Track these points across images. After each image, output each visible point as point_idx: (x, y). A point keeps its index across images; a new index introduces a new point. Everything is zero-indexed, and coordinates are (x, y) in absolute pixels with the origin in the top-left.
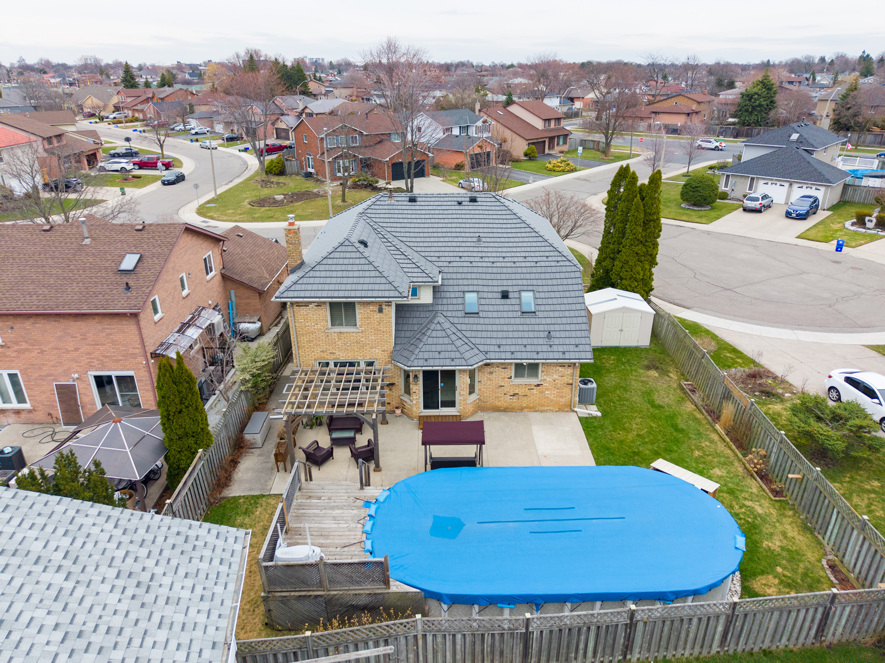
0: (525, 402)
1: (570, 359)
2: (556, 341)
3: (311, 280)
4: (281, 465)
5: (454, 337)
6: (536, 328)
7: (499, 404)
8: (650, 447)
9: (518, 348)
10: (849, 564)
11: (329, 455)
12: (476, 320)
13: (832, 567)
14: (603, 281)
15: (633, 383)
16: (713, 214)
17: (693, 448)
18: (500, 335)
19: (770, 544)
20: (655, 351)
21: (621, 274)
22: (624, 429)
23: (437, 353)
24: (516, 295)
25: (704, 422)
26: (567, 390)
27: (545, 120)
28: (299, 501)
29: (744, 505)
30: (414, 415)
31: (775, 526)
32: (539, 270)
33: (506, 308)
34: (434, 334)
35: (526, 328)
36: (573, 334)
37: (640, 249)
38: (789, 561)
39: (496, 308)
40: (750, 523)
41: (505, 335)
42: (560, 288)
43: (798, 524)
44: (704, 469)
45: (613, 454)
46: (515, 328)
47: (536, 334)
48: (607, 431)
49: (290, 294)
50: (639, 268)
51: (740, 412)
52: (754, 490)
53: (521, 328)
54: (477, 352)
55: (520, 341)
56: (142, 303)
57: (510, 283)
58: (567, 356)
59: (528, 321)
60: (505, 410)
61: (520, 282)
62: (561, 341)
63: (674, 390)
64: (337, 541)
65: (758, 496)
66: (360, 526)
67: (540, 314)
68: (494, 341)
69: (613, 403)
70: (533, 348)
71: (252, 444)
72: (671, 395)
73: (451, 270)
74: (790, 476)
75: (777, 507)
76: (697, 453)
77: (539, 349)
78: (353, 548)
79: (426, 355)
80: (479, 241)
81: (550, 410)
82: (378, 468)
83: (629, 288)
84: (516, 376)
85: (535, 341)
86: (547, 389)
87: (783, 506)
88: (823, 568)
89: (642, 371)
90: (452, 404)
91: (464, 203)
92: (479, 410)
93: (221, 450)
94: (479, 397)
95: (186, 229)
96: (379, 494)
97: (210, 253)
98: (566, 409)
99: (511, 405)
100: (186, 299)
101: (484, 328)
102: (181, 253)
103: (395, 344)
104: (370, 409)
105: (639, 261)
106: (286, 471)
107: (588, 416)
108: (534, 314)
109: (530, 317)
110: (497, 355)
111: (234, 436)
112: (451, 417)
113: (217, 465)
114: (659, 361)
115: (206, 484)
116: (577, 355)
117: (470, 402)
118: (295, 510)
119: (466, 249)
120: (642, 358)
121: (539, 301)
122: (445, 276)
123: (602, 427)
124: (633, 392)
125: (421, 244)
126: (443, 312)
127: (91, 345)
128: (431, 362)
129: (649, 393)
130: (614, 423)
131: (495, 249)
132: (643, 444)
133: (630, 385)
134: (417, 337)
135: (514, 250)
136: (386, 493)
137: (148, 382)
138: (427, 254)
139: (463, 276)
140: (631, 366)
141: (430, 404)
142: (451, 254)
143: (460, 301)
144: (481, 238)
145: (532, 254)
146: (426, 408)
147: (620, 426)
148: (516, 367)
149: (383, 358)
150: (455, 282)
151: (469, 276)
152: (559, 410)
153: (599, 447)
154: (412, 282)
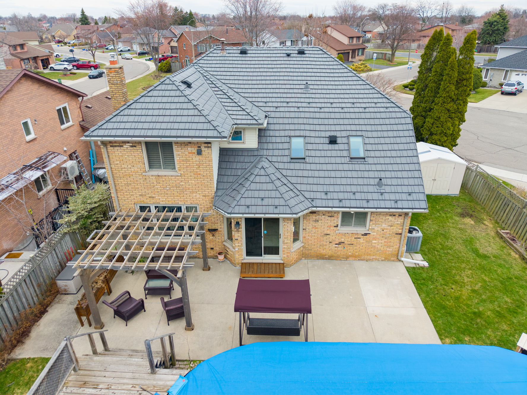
0: (350, 251)
1: (402, 209)
2: (388, 189)
3: (125, 119)
4: (84, 318)
5: (278, 183)
6: (366, 174)
7: (323, 252)
8: (490, 306)
9: (346, 196)
11: (140, 307)
12: (302, 166)
15: (452, 230)
16: (478, 96)
18: (327, 181)
20: (464, 199)
21: (432, 130)
22: (456, 282)
23: (260, 199)
24: (345, 140)
26: (396, 239)
27: (350, 38)
28: (69, 390)
30: (237, 261)
32: (368, 115)
33: (334, 153)
34: (258, 179)
35: (355, 174)
36: (406, 182)
37: (451, 106)
39: (323, 153)
41: (332, 181)
42: (391, 134)
46: (343, 174)
47: (366, 181)
48: (438, 284)
49: (101, 133)
50: (449, 124)
54: (303, 199)
55: (348, 188)
57: (338, 128)
58: (400, 204)
59: (357, 167)
60: (330, 258)
61: (348, 128)
62: (393, 189)
63: (494, 238)
67: (370, 160)
68: (320, 188)
69: (437, 251)
70: (363, 196)
71: (65, 290)
72: (492, 244)
73: (278, 115)
77: (369, 196)
79: (248, 202)
80: (307, 88)
81: (376, 259)
82: (189, 326)
83: (438, 142)
84: (341, 225)
85: (365, 189)
86: (375, 239)
89: (457, 219)
90: (274, 250)
91: (292, 55)
92: (303, 257)
93: (24, 300)
94: (303, 244)
95: (25, 76)
96: (173, 383)
97: (66, 105)
98: (392, 259)
99: (336, 253)
100: (31, 143)
101: (310, 173)
102: (23, 99)
103: (217, 189)
104: (176, 265)
105: (449, 118)
106: (90, 325)
107: (414, 266)
108: (363, 160)
109: (359, 163)
110: (324, 203)
111: (47, 282)
112: (274, 265)
113: (15, 318)
114: (471, 209)
116: (410, 204)
117: (294, 250)
119: (293, 95)
120: (454, 206)
121: (369, 147)
122: (271, 121)
123: (431, 279)
124: (454, 239)
125: (249, 91)
126: (268, 157)
128: (253, 209)
129: (470, 242)
130: (443, 275)
131: (322, 96)
132: (481, 301)
133: (449, 232)
134: (240, 182)
135: (342, 96)
136: (184, 382)
138: (254, 99)
139: (290, 121)
140: (445, 213)
141: (253, 250)
142: (278, 100)
143: (287, 146)
144: (309, 85)
145: (361, 101)
146: (247, 255)
147: (450, 278)
148: (343, 215)
149: (204, 203)
150: (282, 127)
151: (296, 121)
152: (385, 259)
153: (434, 306)
154: (236, 124)
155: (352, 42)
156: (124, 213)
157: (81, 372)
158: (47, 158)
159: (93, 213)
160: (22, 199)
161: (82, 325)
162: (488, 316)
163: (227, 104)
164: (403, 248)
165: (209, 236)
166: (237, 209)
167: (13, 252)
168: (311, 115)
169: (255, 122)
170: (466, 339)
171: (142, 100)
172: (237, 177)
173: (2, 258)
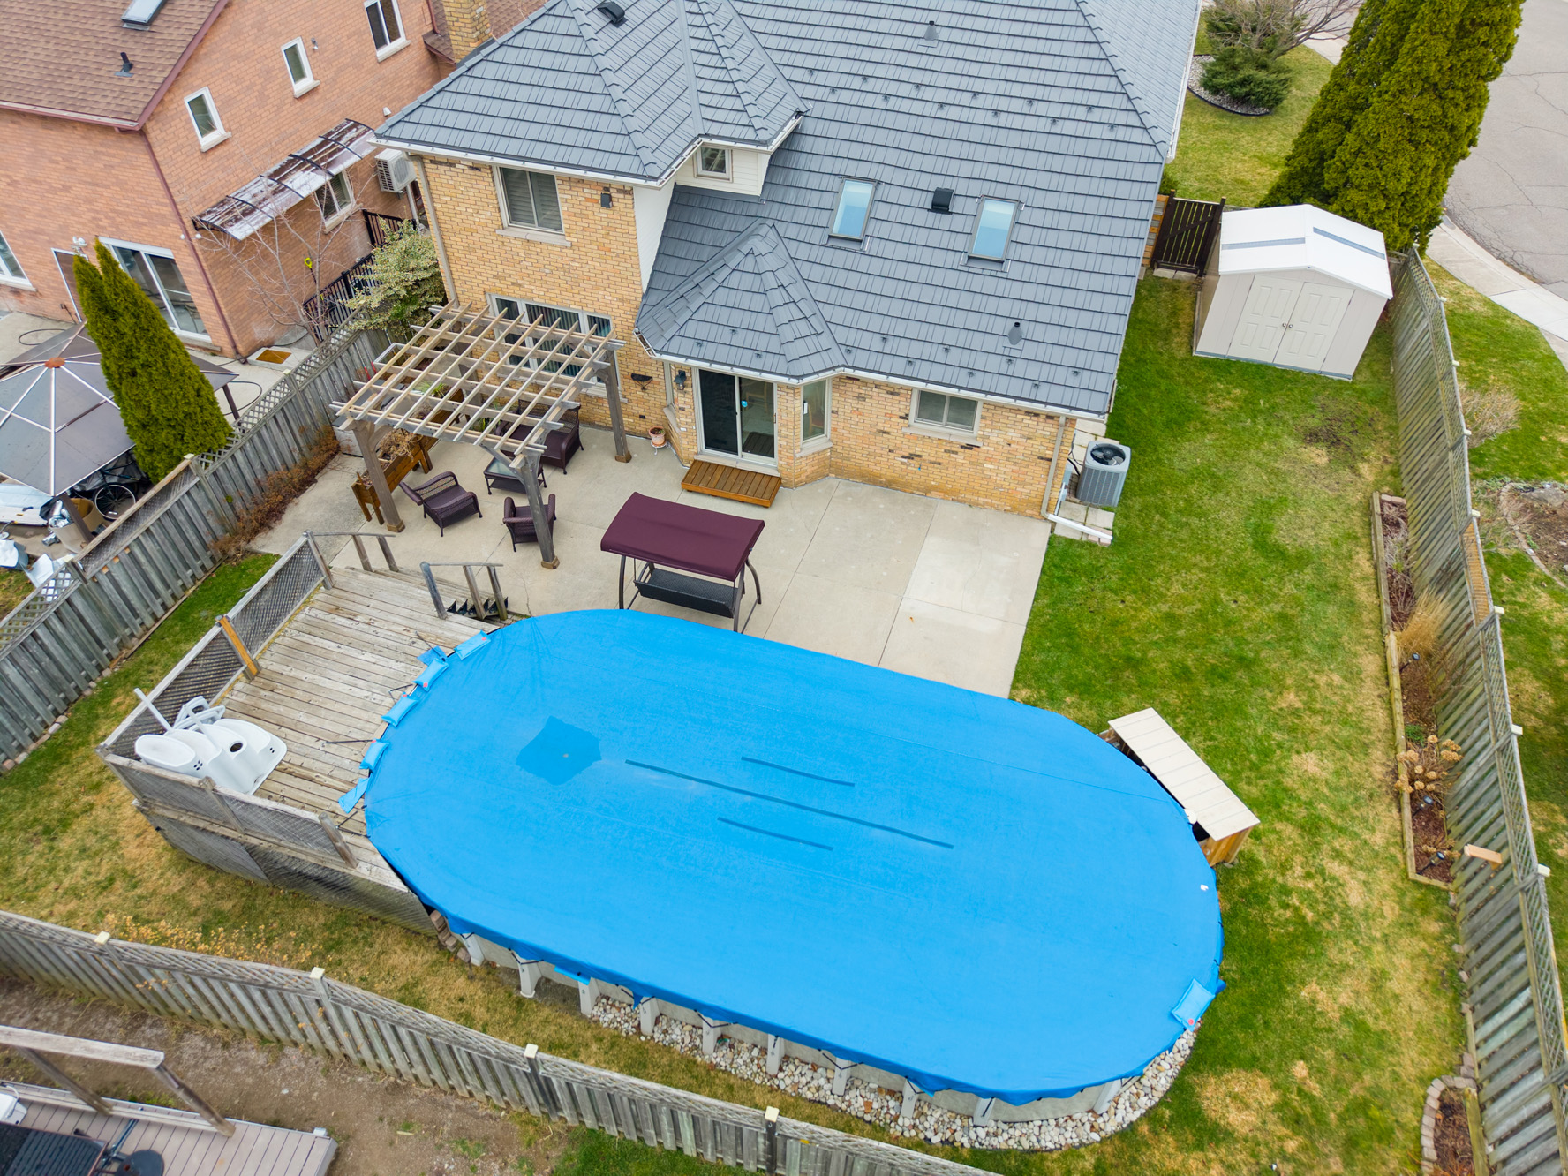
0: (934, 477)
1: (1046, 403)
2: (1029, 350)
3: (459, 102)
4: (370, 507)
5: (777, 297)
6: (992, 305)
7: (876, 469)
8: (1177, 653)
9: (926, 351)
10: (1496, 1125)
11: (469, 508)
12: (850, 259)
13: (1449, 1109)
15: (1248, 470)
17: (1289, 681)
18: (897, 308)
19: (1322, 996)
20: (1364, 392)
21: (1350, 172)
22: (1145, 590)
23: (728, 330)
24: (970, 206)
25: (1366, 617)
26: (1038, 470)
28: (313, 612)
29: (1321, 871)
30: (685, 454)
31: (1368, 950)
32: (1053, 144)
33: (935, 238)
34: (735, 280)
35: (965, 300)
36: (1079, 339)
38: (1343, 1055)
39: (908, 234)
40: (1305, 924)
41: (907, 309)
42: (1092, 205)
43: (1435, 965)
44: (1280, 746)
45: (1074, 650)
46: (939, 296)
47: (984, 322)
48: (1098, 586)
49: (409, 131)
50: (1403, 163)
51: (1457, 628)
52: (1378, 839)
53: (953, 298)
54: (828, 342)
55: (938, 334)
56: (142, 106)
57: (966, 168)
58: (1042, 394)
59: (977, 283)
60: (890, 484)
61: (992, 173)
62: (1042, 352)
63: (1348, 510)
64: (327, 725)
65: (1377, 855)
66: (388, 701)
67: (1012, 269)
68: (876, 323)
69: (1164, 514)
70: (965, 358)
72: (1326, 525)
73: (829, 111)
74: (1470, 850)
75: (1408, 900)
76: (1291, 699)
77: (980, 362)
78: (345, 750)
79: (703, 331)
80: (930, 36)
81: (992, 506)
82: (550, 560)
84: (920, 416)
85: (977, 341)
86: (989, 460)
87: (1429, 901)
88: (1421, 1106)
89: (1289, 442)
90: (761, 443)
92: (831, 472)
93: (274, 453)
94: (830, 445)
96: (467, 638)
98: (1028, 512)
99: (903, 477)
100: (306, 100)
103: (649, 289)
104: (513, 443)
105: (1410, 141)
106: (382, 522)
107: (1077, 537)
108: (996, 267)
109: (985, 272)
110: (873, 361)
111: (321, 426)
112: (758, 478)
113: (258, 483)
114: (1353, 425)
115: (211, 520)
116: (1068, 396)
117: (803, 454)
118: (295, 632)
119: (887, 56)
120: (1313, 407)
121: (1024, 234)
122: (810, 126)
123: (1094, 572)
124: (1234, 495)
125: (783, 29)
126: (778, 225)
127: (85, 183)
128: (709, 350)
129: (1271, 507)
130: (1129, 570)
131: (960, 67)
132: (1166, 641)
133: (1236, 475)
134: (697, 280)
135: (1011, 74)
136: (482, 641)
137: (201, 278)
138: (786, 58)
139: (855, 133)
140: (1269, 424)
141: (718, 437)
142: (846, 66)
143: (827, 200)
144: (938, 29)
145: (1054, 94)
146: (708, 445)
147: (1140, 580)
148: (924, 395)
149: (621, 316)
150: (831, 147)
151: (869, 135)
152: (1013, 510)
153: (1051, 626)
154: (706, 135)
156: (456, 312)
157: (336, 592)
159: (421, 291)
160: (274, 249)
161: (369, 518)
162: (1154, 671)
163: (706, 72)
164: (1055, 494)
165: (635, 388)
166: (674, 345)
167: (273, 349)
168: (912, 123)
169: (750, 135)
170: (1068, 700)
171: (498, 56)
172: (698, 265)
173: (253, 358)
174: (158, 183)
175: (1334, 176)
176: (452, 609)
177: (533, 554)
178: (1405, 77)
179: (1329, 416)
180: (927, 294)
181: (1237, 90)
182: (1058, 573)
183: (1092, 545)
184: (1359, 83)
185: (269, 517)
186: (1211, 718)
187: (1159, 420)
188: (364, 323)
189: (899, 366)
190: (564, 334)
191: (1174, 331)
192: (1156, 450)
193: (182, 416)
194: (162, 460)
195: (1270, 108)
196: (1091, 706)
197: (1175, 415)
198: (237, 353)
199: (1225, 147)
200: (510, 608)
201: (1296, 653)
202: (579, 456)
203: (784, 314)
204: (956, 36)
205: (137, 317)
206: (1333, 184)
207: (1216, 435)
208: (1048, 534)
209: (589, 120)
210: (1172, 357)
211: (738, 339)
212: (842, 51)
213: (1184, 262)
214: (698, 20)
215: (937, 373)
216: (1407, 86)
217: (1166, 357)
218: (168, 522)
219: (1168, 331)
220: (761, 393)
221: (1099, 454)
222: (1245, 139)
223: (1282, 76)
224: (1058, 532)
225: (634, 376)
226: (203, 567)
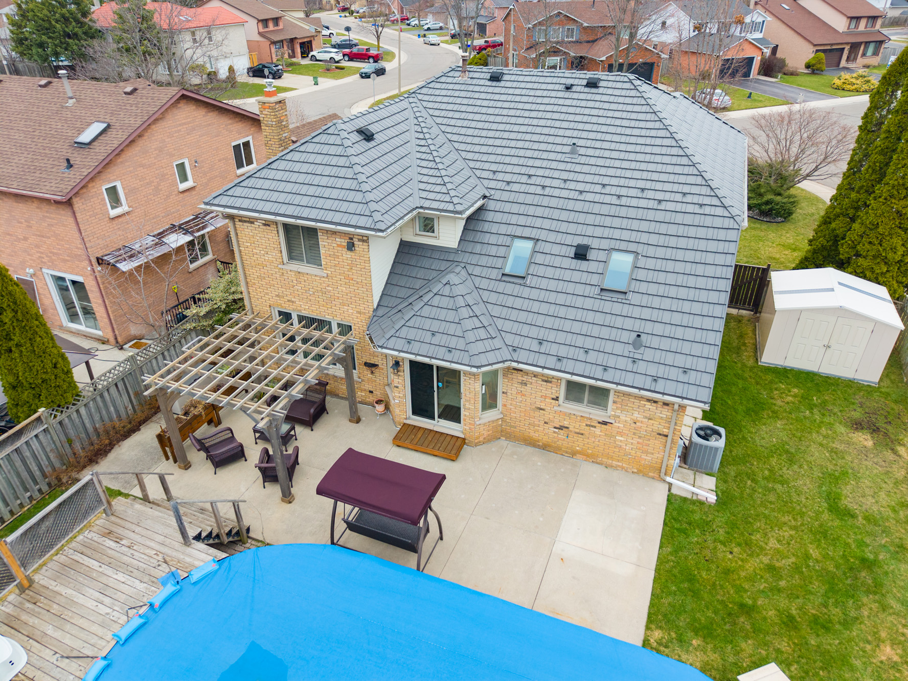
0: (578, 444)
1: (664, 394)
2: (648, 354)
6: (619, 322)
7: (535, 435)
8: (783, 603)
9: (572, 352)
11: (238, 454)
12: (517, 289)
14: (825, 253)
15: (813, 448)
18: (549, 322)
20: (888, 394)
21: (859, 247)
22: (748, 544)
23: (429, 333)
24: (602, 256)
26: (658, 443)
27: (852, 18)
30: (398, 419)
32: (660, 216)
33: (576, 276)
34: (436, 301)
35: (599, 318)
36: (686, 348)
39: (558, 273)
41: (557, 323)
42: (690, 256)
45: (696, 594)
46: (580, 315)
47: (614, 334)
48: (709, 538)
53: (590, 317)
54: (499, 344)
55: (580, 341)
56: (70, 188)
57: (598, 232)
58: (660, 386)
59: (608, 306)
60: (545, 447)
61: (617, 234)
62: (658, 356)
63: (897, 483)
66: (123, 620)
67: (633, 298)
68: (534, 332)
69: (753, 480)
70: (601, 359)
72: (882, 495)
73: (505, 196)
77: (611, 362)
78: (74, 666)
79: (412, 334)
80: (572, 152)
81: (623, 468)
82: (287, 496)
83: (868, 274)
84: (567, 398)
85: (609, 346)
86: (621, 434)
89: (841, 429)
90: (452, 413)
91: (574, 88)
92: (502, 436)
93: (112, 409)
94: (501, 416)
95: (183, 97)
96: (202, 564)
97: (250, 138)
99: (555, 443)
100: (186, 194)
101: (526, 304)
102: (180, 131)
103: (378, 305)
104: (264, 408)
105: (900, 228)
106: (175, 461)
107: (689, 496)
108: (622, 296)
109: (613, 299)
110: (532, 358)
112: (448, 438)
113: (96, 430)
114: (886, 417)
115: (52, 456)
116: (680, 389)
117: (482, 422)
118: (71, 551)
119: (545, 164)
120: (853, 404)
121: (641, 275)
122: (492, 205)
123: (705, 526)
124: (806, 467)
125: (477, 148)
126: (468, 267)
127: (37, 235)
128: (415, 347)
129: (837, 479)
130: (733, 525)
131: (594, 170)
132: (771, 590)
133: (805, 452)
134: (410, 300)
135: (629, 174)
136: (212, 567)
137: (98, 294)
138: (478, 165)
139: (523, 209)
140: (823, 415)
141: (421, 407)
142: (517, 169)
143: (502, 251)
144: (578, 148)
145: (659, 186)
146: (414, 413)
147: (742, 534)
148: (570, 384)
149: (359, 324)
150: (505, 218)
151: (531, 210)
152: (639, 472)
153: (675, 571)
154: (421, 207)
155: (857, 26)
157: (113, 518)
158: (205, 217)
160: (140, 275)
161: (167, 458)
162: (765, 619)
163: (425, 171)
164: (671, 462)
165: (367, 372)
166: (391, 344)
167: (143, 341)
168: (561, 203)
169: (451, 207)
170: (694, 642)
171: (288, 157)
172: (412, 291)
173: (126, 346)
174: (77, 235)
175: (847, 250)
176: (198, 538)
177: (275, 490)
178: (893, 187)
179: (867, 410)
180: (571, 314)
181: (763, 207)
182: (677, 526)
183: (701, 503)
184: (858, 192)
185: (97, 454)
186: (822, 668)
187: (741, 408)
188: (194, 325)
189: (551, 361)
190: (317, 334)
191: (743, 348)
192: (741, 431)
193: (40, 381)
194: (23, 412)
195: (785, 218)
196: (715, 649)
197: (751, 405)
198: (117, 342)
199: (760, 239)
200: (251, 534)
201: (884, 608)
202: (325, 418)
203: (469, 324)
204: (590, 152)
205: (16, 312)
206: (846, 255)
207: (784, 422)
208: (667, 493)
209: (342, 194)
210: (744, 365)
211: (435, 340)
212: (515, 160)
213: (744, 304)
214: (423, 142)
215: (580, 367)
216: (896, 193)
217: (739, 365)
218: (15, 457)
219: (739, 348)
220: (452, 378)
221: (702, 433)
222: (772, 235)
223: (792, 200)
224: (674, 491)
225: (366, 364)
226: (40, 491)
